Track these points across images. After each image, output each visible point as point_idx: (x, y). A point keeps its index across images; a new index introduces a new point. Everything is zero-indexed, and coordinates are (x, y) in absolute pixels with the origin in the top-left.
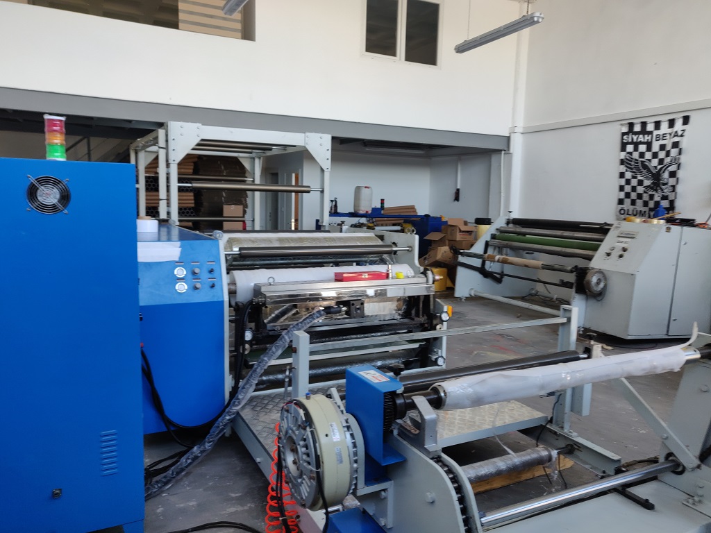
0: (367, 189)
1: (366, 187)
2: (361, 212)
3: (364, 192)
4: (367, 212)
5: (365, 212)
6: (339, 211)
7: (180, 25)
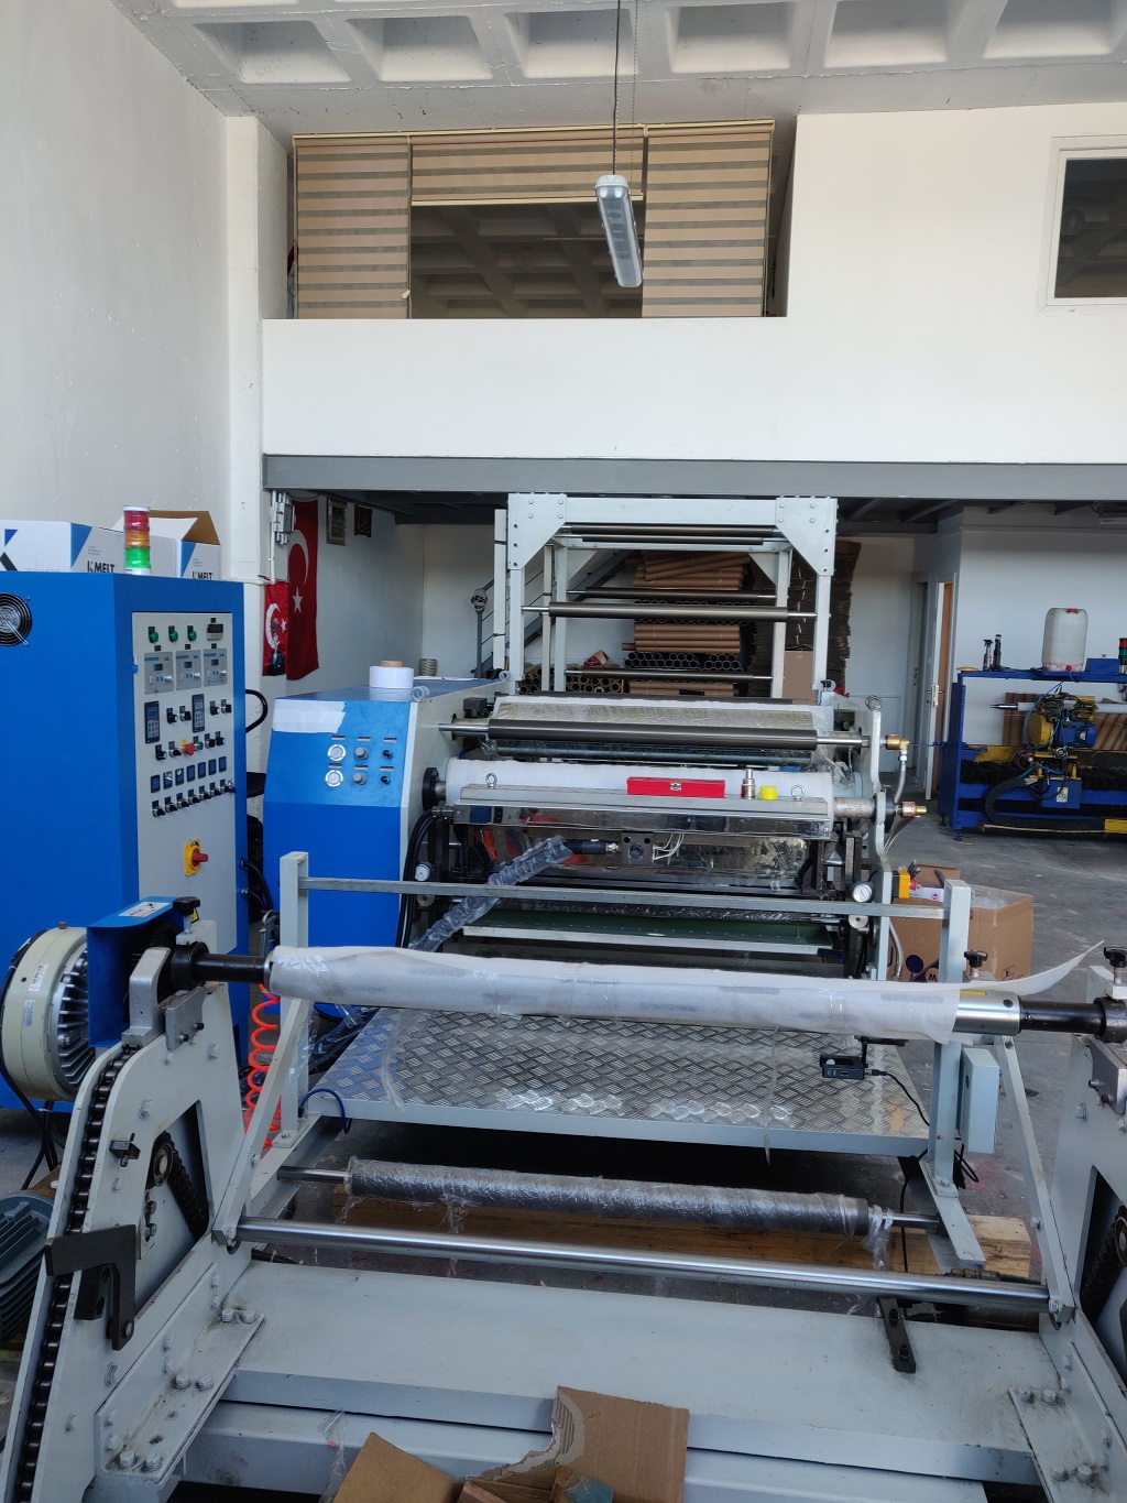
0: (1071, 615)
1: (1069, 611)
2: (1054, 668)
3: (1065, 620)
4: (1068, 668)
5: (1064, 668)
6: (1003, 663)
7: (645, 308)
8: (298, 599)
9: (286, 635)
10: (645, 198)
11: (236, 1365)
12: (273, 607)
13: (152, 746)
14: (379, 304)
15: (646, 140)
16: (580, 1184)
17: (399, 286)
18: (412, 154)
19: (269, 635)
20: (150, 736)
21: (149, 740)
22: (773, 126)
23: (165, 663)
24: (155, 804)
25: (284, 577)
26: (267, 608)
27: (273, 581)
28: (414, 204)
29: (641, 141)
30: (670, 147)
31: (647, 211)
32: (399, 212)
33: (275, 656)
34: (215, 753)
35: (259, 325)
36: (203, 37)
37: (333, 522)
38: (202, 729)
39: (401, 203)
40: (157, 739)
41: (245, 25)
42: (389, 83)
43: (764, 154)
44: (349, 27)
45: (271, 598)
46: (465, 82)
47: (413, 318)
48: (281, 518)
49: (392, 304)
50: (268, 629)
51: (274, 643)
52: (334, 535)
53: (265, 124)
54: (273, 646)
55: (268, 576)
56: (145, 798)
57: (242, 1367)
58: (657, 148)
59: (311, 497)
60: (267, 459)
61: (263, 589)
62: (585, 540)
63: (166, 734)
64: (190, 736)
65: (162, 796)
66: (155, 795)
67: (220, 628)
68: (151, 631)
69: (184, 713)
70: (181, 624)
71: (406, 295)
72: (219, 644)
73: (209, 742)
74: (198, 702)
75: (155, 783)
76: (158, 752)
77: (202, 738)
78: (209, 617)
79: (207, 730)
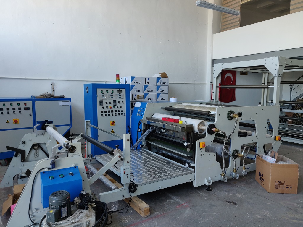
14: (232, 27)
17: (238, 21)
21: (100, 106)
28: (242, 3)
34: (120, 109)
35: (212, 36)
39: (240, 4)
40: (103, 106)
49: (236, 25)
56: (99, 114)
60: (213, 61)
61: (211, 85)
63: (105, 105)
64: (112, 106)
65: (104, 114)
66: (102, 114)
67: (121, 91)
68: (102, 91)
69: (110, 103)
70: (110, 90)
71: (238, 23)
72: (121, 93)
73: (117, 107)
74: (115, 101)
75: (102, 112)
76: (103, 108)
77: (116, 107)
78: (118, 89)
79: (117, 106)
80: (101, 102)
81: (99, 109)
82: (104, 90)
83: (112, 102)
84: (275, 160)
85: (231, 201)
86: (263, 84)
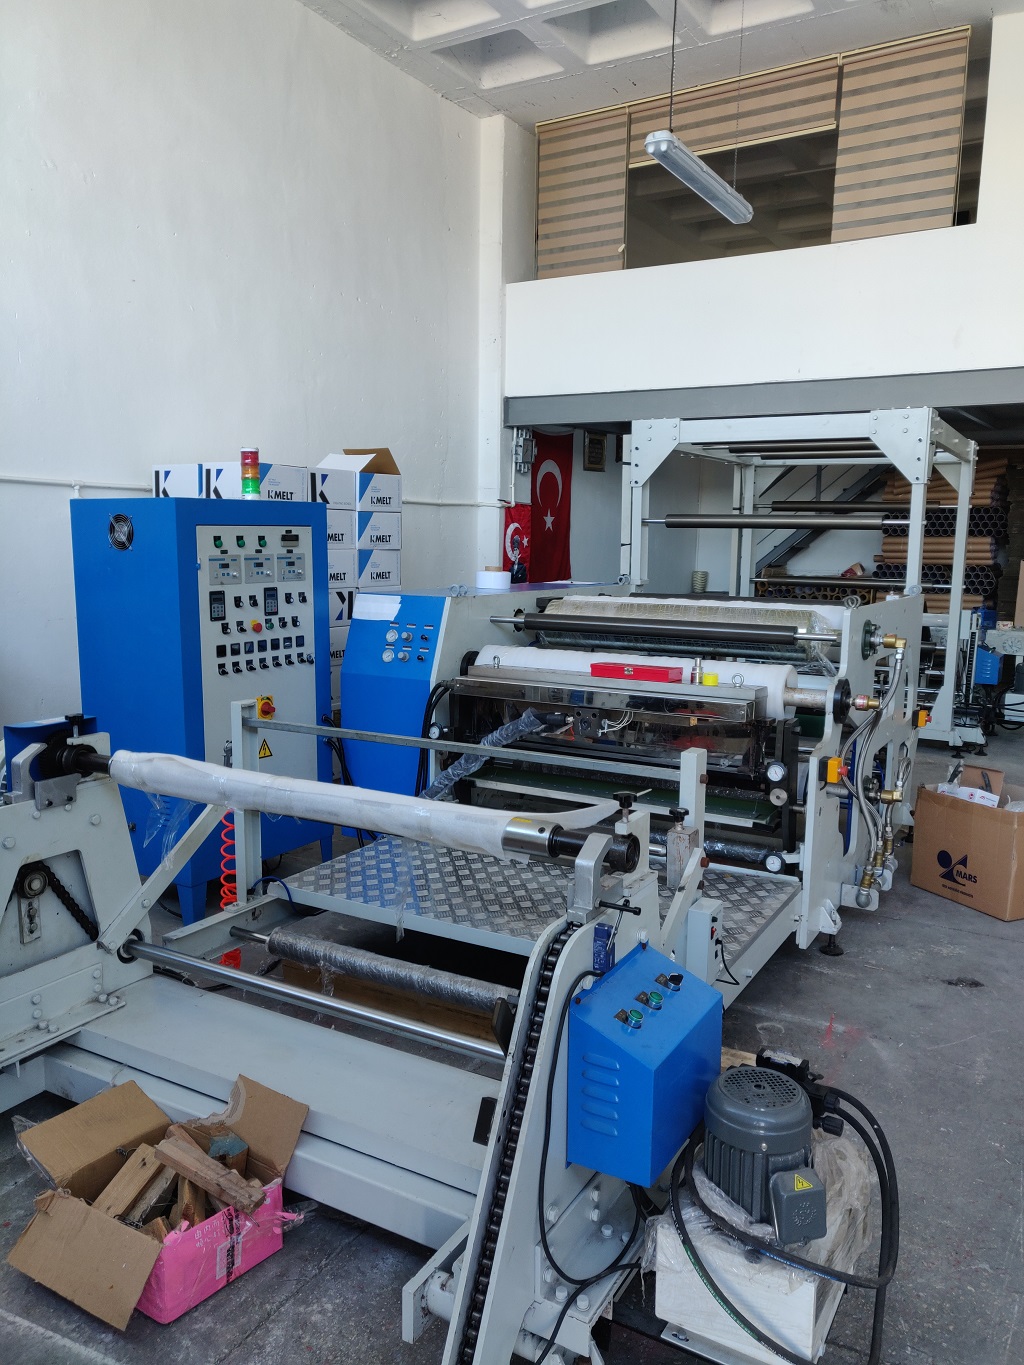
7: (834, 234)
8: (549, 520)
9: (529, 550)
10: (838, 126)
11: (83, 1025)
12: (513, 527)
13: (219, 624)
14: (601, 260)
15: (841, 68)
16: (412, 969)
17: (616, 242)
18: (630, 122)
19: (509, 549)
20: (215, 615)
21: (213, 619)
22: (969, 31)
23: (231, 563)
24: (221, 666)
25: (527, 499)
26: (507, 527)
27: (513, 504)
28: (631, 166)
29: (836, 70)
30: (865, 71)
31: (840, 139)
32: (618, 176)
33: (516, 567)
34: (292, 632)
35: (503, 289)
36: (441, 60)
37: (590, 452)
38: (276, 613)
39: (621, 167)
40: (224, 618)
41: (484, 40)
42: (595, 65)
43: (962, 60)
44: (547, 27)
45: (511, 517)
46: (658, 51)
47: (628, 268)
48: (520, 450)
49: (610, 258)
50: (508, 544)
51: (514, 556)
52: (591, 462)
53: (511, 118)
54: (513, 559)
55: (508, 500)
56: (209, 661)
57: (87, 1027)
58: (852, 74)
59: (565, 431)
60: (508, 402)
61: (503, 511)
62: (763, 458)
63: (233, 615)
64: (261, 618)
65: (229, 660)
66: (221, 660)
67: (296, 538)
68: (217, 539)
69: (254, 601)
70: (251, 533)
71: (621, 249)
72: (295, 550)
73: (283, 624)
74: (271, 593)
75: (221, 651)
76: (225, 629)
77: (275, 620)
78: (282, 530)
79: (281, 615)
80: (217, 598)
81: (210, 634)
82: (229, 534)
83: (260, 600)
84: (996, 798)
85: (955, 978)
86: (737, 512)
